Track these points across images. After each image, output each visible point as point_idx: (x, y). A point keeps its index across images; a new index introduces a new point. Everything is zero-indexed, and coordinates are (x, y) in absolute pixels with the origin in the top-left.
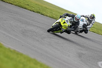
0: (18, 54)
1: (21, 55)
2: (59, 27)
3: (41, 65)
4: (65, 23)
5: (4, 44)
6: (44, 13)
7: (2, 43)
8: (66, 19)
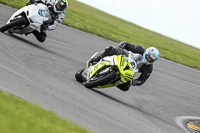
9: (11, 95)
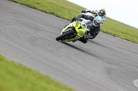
0: (25, 69)
1: (30, 70)
2: (73, 34)
3: (56, 84)
4: (81, 28)
5: (6, 56)
6: (60, 14)
7: (3, 55)
8: (83, 23)
9: (20, 65)
